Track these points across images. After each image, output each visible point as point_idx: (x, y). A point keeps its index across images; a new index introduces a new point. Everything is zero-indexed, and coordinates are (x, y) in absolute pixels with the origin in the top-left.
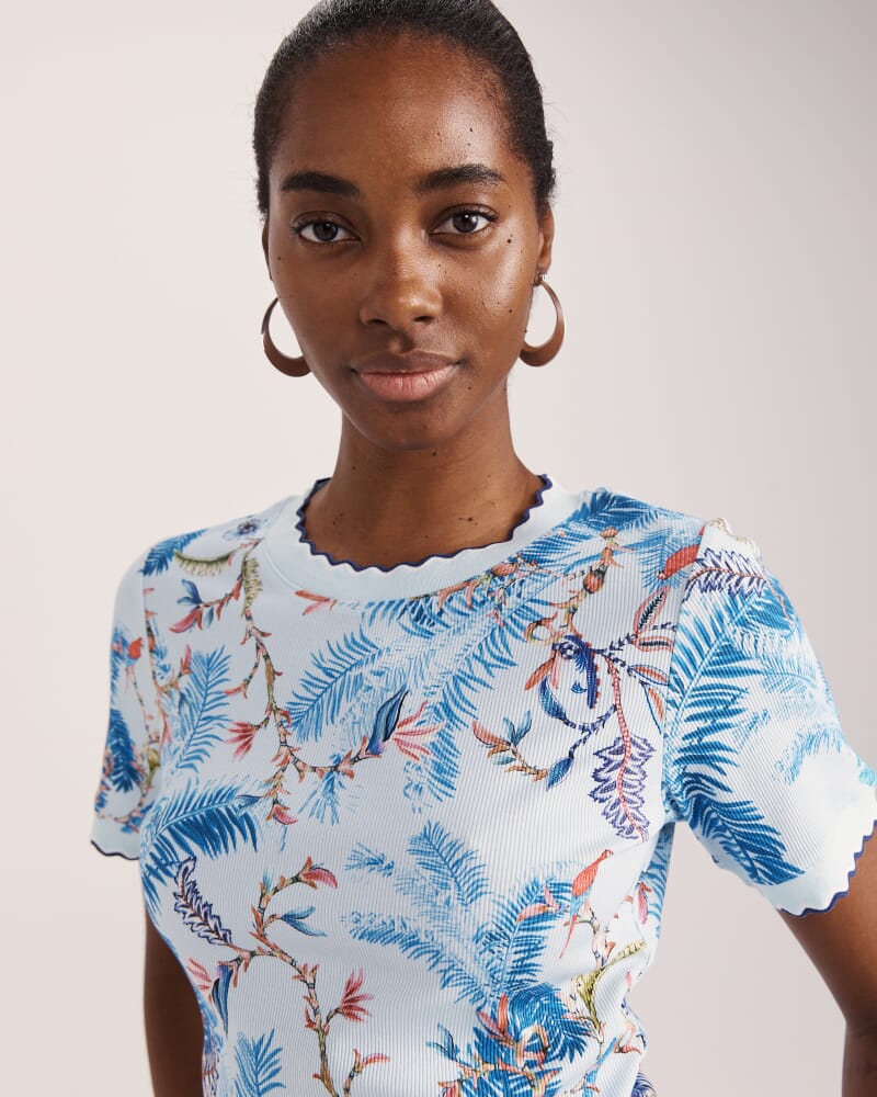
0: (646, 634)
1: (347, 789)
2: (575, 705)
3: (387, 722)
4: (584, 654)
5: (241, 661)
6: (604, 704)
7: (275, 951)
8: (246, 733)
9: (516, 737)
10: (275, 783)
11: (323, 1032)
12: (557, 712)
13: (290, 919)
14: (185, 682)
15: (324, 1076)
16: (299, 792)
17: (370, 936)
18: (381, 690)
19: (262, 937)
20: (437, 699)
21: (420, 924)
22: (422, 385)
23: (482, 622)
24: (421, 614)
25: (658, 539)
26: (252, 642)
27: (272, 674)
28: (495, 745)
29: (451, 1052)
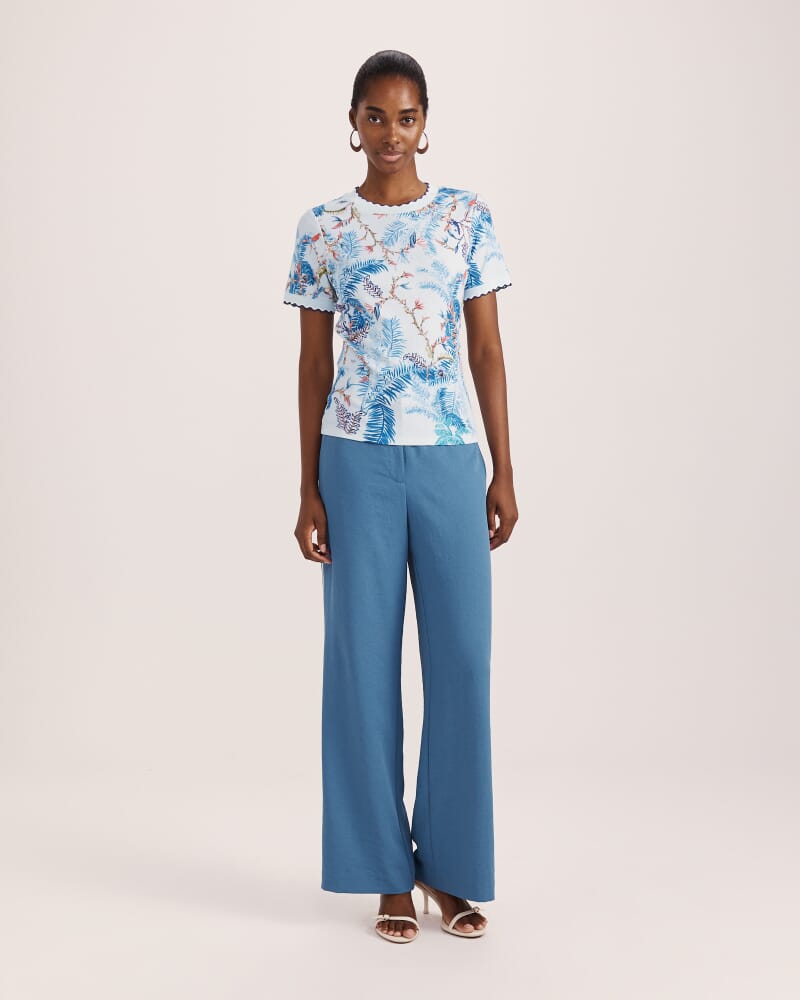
0: (468, 219)
1: (408, 256)
2: (456, 234)
3: (413, 241)
4: (455, 223)
5: (361, 233)
6: (462, 234)
7: (394, 297)
8: (370, 248)
9: (446, 242)
10: (386, 257)
11: (412, 314)
12: (452, 236)
13: (403, 286)
14: (341, 241)
15: (415, 323)
16: (395, 258)
17: (423, 287)
18: (409, 234)
19: (392, 293)
20: (424, 234)
21: (437, 282)
22: (394, 158)
23: (429, 217)
24: (413, 215)
25: (465, 198)
26: (363, 228)
27: (373, 234)
28: (442, 244)
29: (443, 316)
